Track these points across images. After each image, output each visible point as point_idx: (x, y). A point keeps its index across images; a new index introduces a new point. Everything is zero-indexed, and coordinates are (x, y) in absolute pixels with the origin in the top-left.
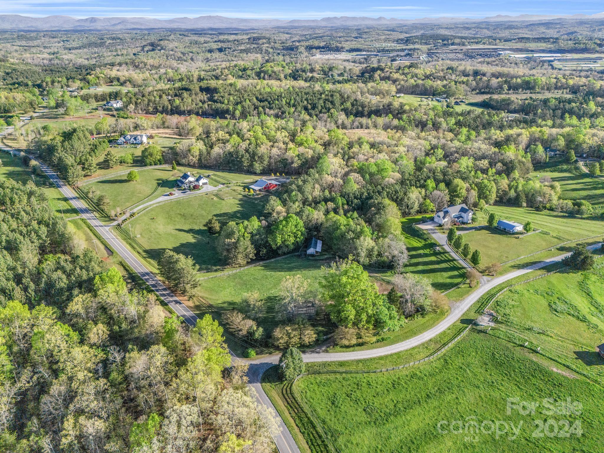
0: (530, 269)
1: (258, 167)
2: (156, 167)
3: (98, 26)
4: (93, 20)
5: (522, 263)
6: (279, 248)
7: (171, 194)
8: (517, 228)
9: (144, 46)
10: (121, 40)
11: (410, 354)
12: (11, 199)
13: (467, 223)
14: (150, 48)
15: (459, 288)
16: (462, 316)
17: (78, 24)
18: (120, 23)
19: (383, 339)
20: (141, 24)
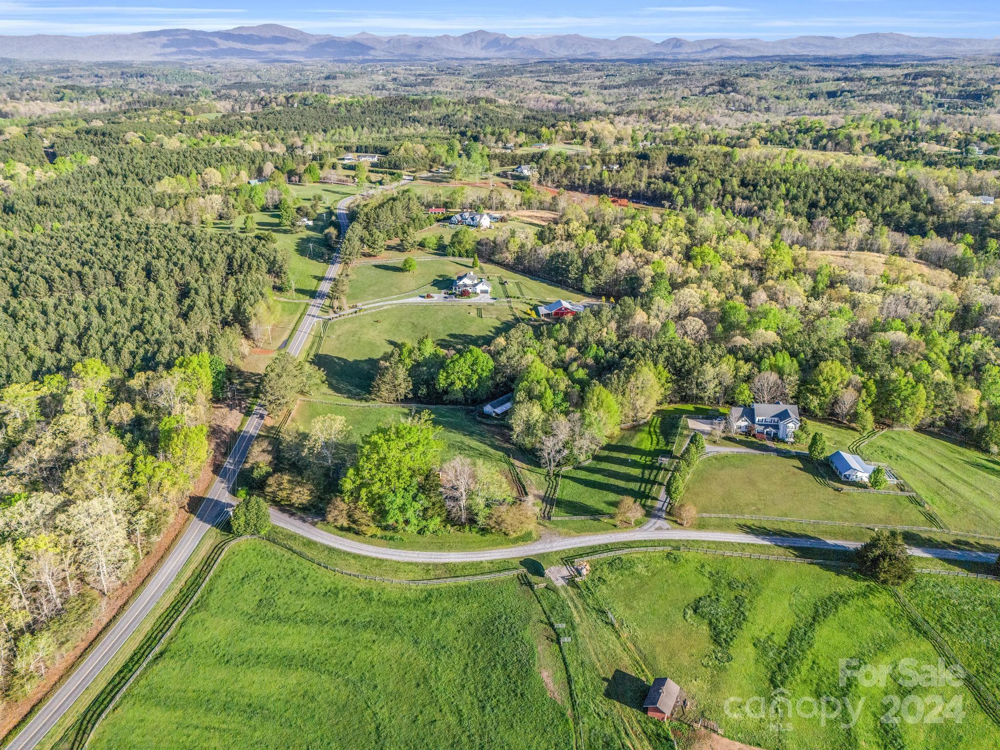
0: (769, 540)
1: (589, 283)
2: (457, 259)
3: (683, 53)
4: (677, 43)
5: (768, 526)
6: (446, 392)
7: (429, 296)
8: (859, 474)
9: (706, 87)
10: (688, 74)
11: (397, 567)
12: (249, 265)
13: (783, 441)
14: (716, 88)
15: (595, 520)
16: (537, 555)
17: (656, 50)
18: (715, 48)
19: (391, 538)
20: (749, 49)
